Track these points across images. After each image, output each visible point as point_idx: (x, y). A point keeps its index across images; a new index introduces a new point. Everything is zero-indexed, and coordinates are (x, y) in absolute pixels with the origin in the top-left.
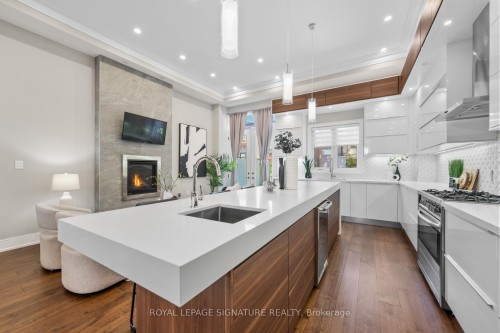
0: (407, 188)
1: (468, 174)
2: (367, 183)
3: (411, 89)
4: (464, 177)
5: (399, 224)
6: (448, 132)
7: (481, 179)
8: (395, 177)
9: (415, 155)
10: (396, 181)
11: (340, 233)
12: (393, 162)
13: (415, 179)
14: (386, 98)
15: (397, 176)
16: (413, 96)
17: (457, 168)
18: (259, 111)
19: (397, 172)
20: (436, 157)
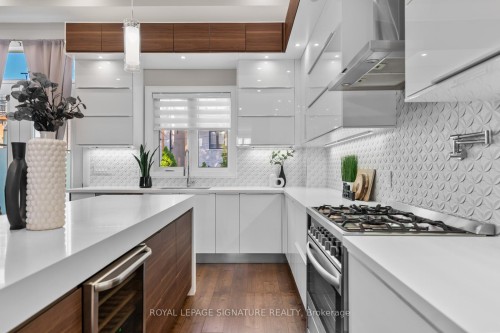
0: (294, 201)
1: (364, 177)
2: (240, 194)
3: (297, 45)
4: (359, 181)
5: (284, 256)
6: (345, 110)
7: (378, 185)
8: (279, 182)
9: (303, 149)
10: (280, 189)
11: (193, 291)
12: (277, 159)
13: (303, 184)
14: (267, 56)
15: (282, 180)
16: (300, 60)
17: (350, 168)
18: (40, 44)
19: (282, 175)
20: (327, 150)
